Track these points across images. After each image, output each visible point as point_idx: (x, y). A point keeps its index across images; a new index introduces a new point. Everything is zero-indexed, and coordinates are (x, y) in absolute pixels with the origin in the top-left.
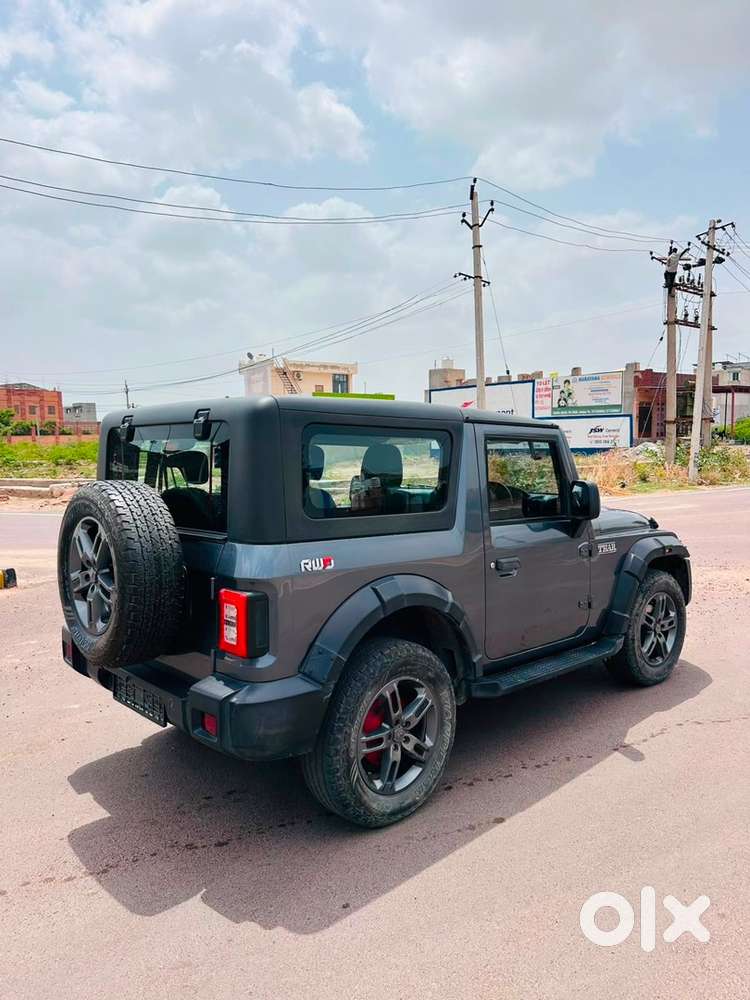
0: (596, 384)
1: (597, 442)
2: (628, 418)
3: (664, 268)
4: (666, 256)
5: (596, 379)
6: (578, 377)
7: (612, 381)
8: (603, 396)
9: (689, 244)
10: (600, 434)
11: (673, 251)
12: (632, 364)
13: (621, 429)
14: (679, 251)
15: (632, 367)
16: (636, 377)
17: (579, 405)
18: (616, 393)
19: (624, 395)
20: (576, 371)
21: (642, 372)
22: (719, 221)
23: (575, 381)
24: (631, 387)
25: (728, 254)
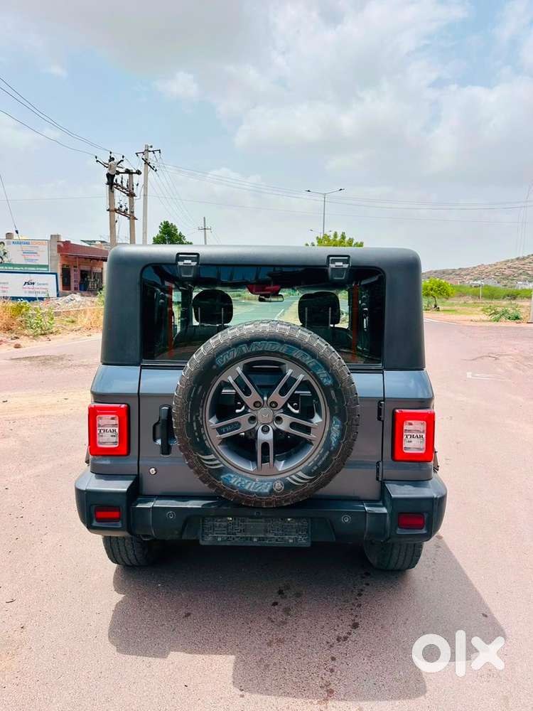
0: (26, 247)
1: (30, 292)
2: (55, 276)
3: (106, 171)
4: (107, 162)
5: (27, 243)
6: (11, 241)
7: (40, 246)
8: (33, 258)
9: (123, 157)
10: (31, 286)
11: (112, 159)
12: (55, 236)
13: (48, 284)
14: (116, 161)
15: (55, 237)
16: (59, 246)
17: (14, 263)
18: (44, 256)
19: (51, 258)
20: (9, 236)
21: (63, 242)
22: (151, 147)
23: (9, 243)
24: (55, 253)
25: (156, 170)
